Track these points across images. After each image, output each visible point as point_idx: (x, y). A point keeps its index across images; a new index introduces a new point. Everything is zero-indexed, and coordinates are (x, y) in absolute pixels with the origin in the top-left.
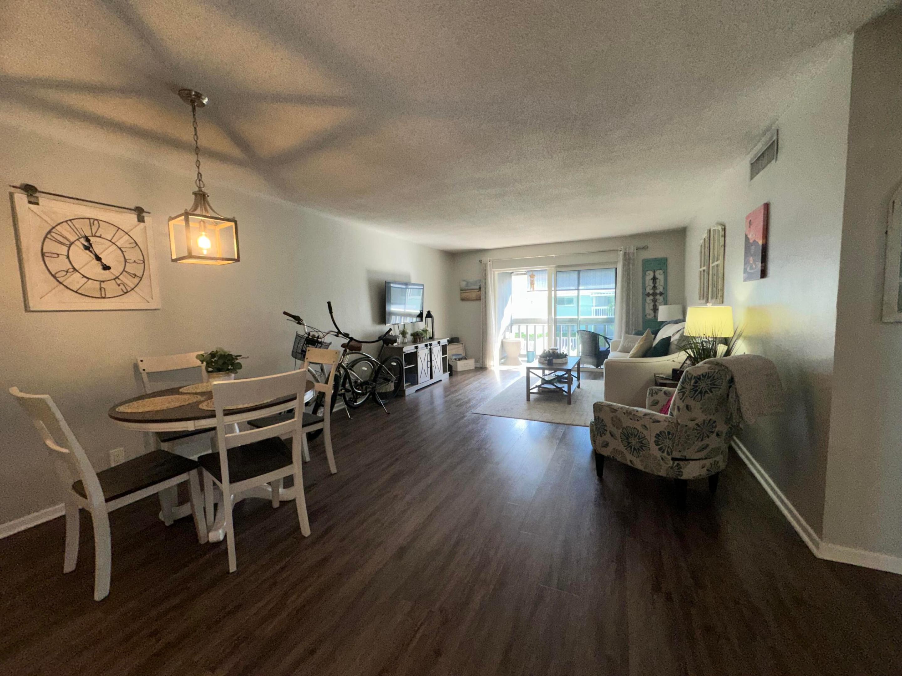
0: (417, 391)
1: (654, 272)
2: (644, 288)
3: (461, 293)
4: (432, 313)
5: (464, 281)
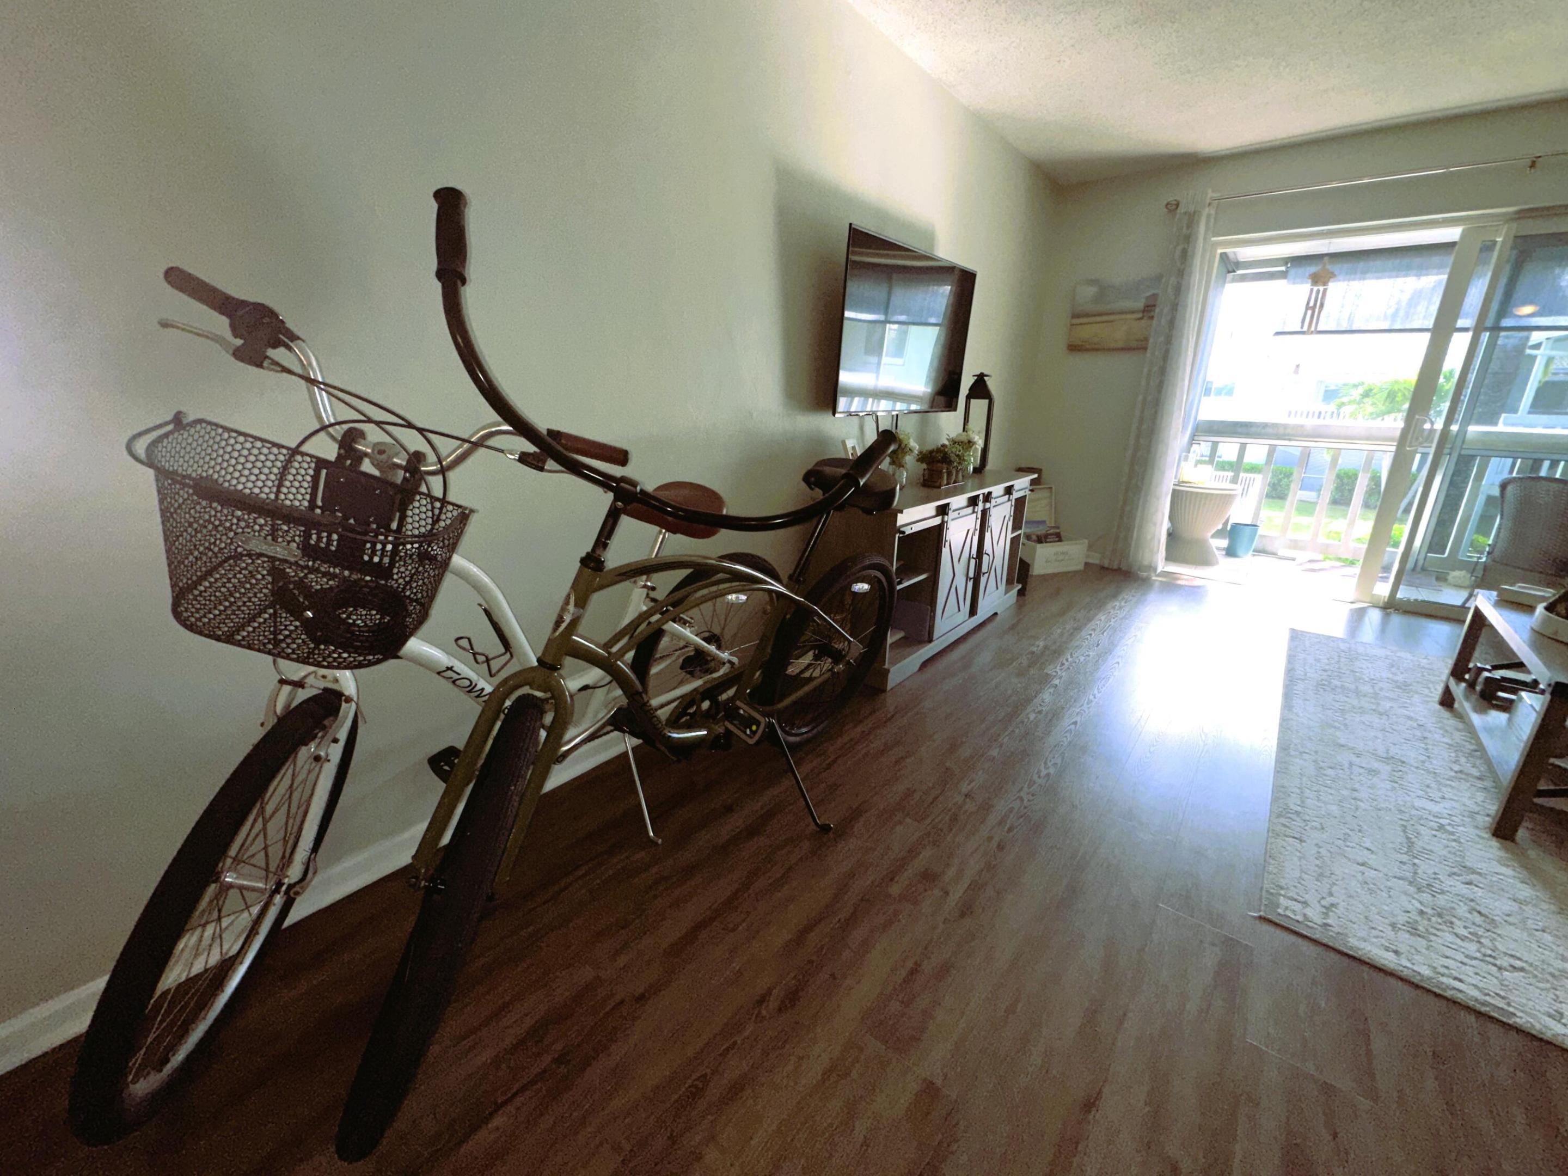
0: (925, 664)
3: (1072, 325)
4: (991, 384)
5: (1092, 282)
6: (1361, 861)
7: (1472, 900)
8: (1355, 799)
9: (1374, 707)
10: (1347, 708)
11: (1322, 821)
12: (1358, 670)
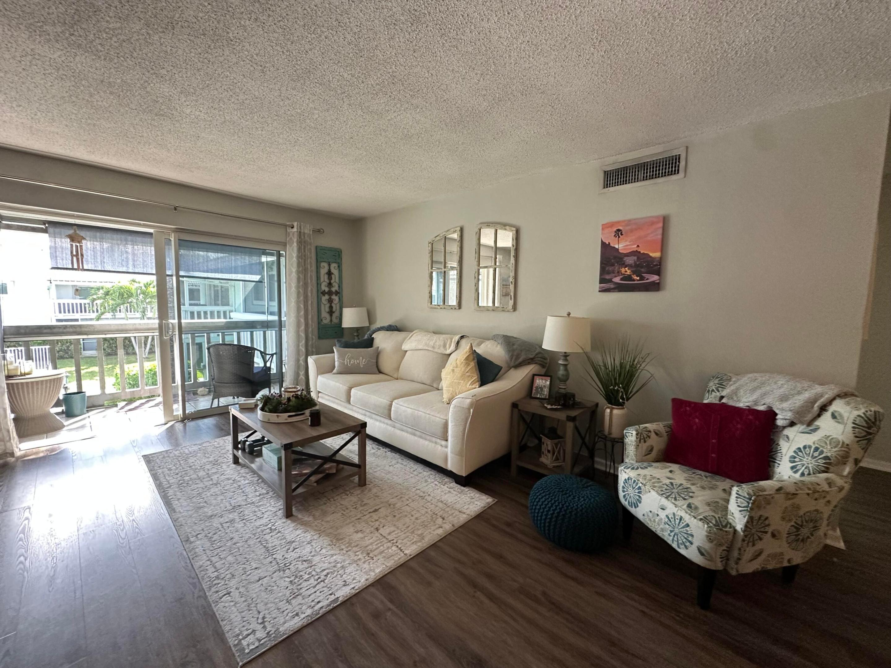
1: (329, 265)
2: (318, 284)
6: (258, 579)
7: (299, 557)
8: (235, 544)
9: (211, 483)
10: (200, 491)
11: (230, 571)
12: (192, 464)
